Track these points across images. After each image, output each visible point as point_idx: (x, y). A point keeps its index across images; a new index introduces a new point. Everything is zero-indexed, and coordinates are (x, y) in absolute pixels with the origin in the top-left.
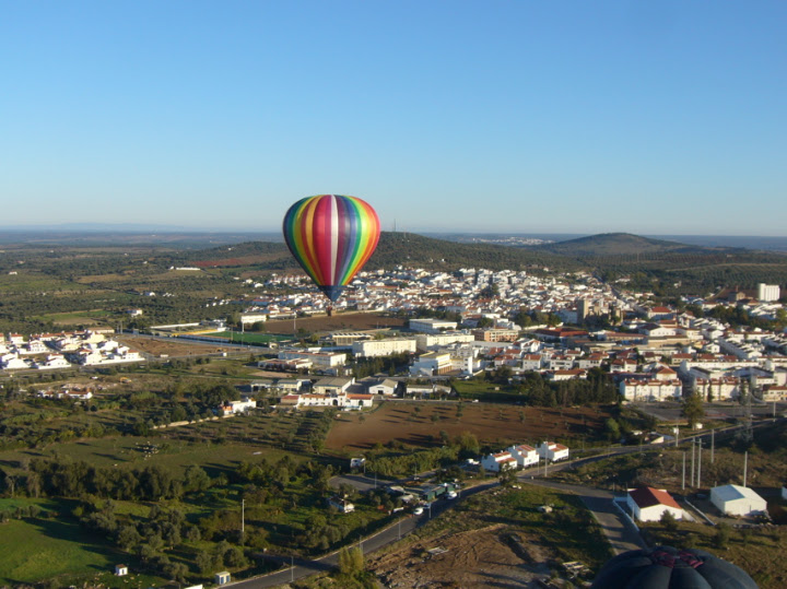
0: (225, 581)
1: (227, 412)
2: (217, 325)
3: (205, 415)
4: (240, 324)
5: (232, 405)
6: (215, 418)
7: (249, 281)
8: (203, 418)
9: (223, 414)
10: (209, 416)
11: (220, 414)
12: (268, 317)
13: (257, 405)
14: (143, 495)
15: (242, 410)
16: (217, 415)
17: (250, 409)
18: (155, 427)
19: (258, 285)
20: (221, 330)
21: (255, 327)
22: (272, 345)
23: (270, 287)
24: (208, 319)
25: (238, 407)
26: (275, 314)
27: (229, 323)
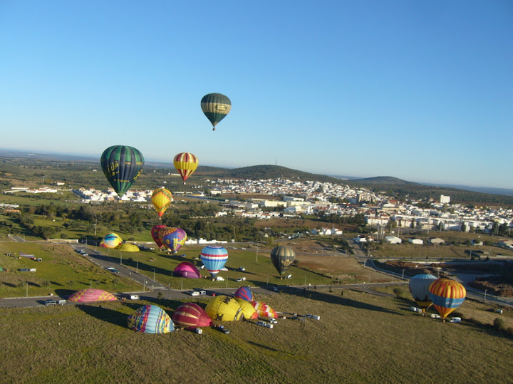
0: (233, 242)
1: (216, 216)
2: (201, 193)
3: (208, 215)
4: (211, 194)
5: (218, 213)
6: (212, 217)
7: (209, 180)
10: (210, 216)
11: (214, 216)
12: (222, 193)
13: (227, 214)
15: (222, 215)
17: (225, 215)
19: (213, 182)
20: (202, 195)
21: (218, 195)
22: (227, 201)
23: (219, 183)
24: (196, 191)
25: (220, 214)
26: (224, 191)
27: (206, 193)
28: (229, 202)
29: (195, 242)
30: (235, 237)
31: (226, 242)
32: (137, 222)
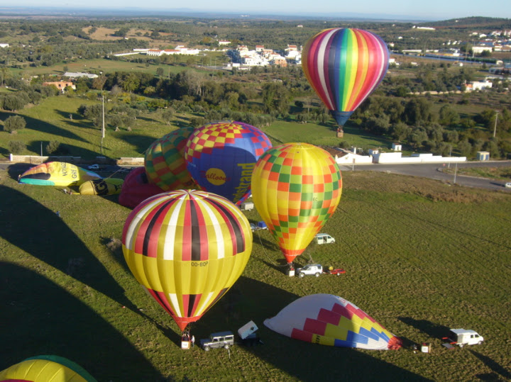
0: (484, 158)
1: (468, 89)
2: (453, 52)
3: (451, 88)
4: (471, 52)
5: (472, 84)
6: (458, 92)
7: (475, 34)
8: (448, 90)
9: (464, 89)
10: (454, 89)
11: (462, 89)
12: (493, 49)
13: (493, 86)
14: (407, 120)
15: (480, 89)
16: (460, 90)
17: (487, 88)
18: (412, 93)
19: (482, 35)
20: (456, 54)
21: (485, 54)
22: (499, 62)
23: (493, 37)
24: (447, 49)
25: (477, 85)
26: (498, 48)
27: (462, 50)
28: (503, 65)
29: (367, 160)
30: (494, 145)
31: (463, 159)
32: (276, 104)
